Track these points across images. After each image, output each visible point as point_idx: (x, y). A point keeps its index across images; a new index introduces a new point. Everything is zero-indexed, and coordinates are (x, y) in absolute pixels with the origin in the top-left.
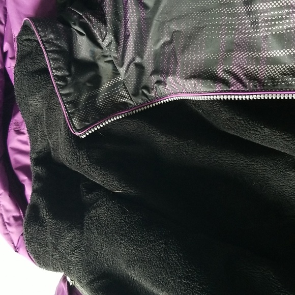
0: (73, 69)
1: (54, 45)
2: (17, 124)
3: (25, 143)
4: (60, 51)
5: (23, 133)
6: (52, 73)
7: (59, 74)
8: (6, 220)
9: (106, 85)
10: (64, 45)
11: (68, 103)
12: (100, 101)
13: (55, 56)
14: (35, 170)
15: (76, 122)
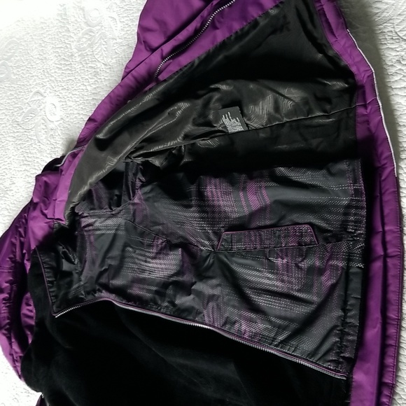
0: (58, 276)
1: (49, 264)
2: (27, 299)
3: (31, 311)
4: (51, 268)
5: (30, 305)
6: (46, 279)
7: (50, 279)
8: (15, 358)
9: (75, 286)
10: (54, 264)
11: (53, 296)
12: (70, 296)
13: (48, 270)
14: (35, 329)
15: (54, 308)
